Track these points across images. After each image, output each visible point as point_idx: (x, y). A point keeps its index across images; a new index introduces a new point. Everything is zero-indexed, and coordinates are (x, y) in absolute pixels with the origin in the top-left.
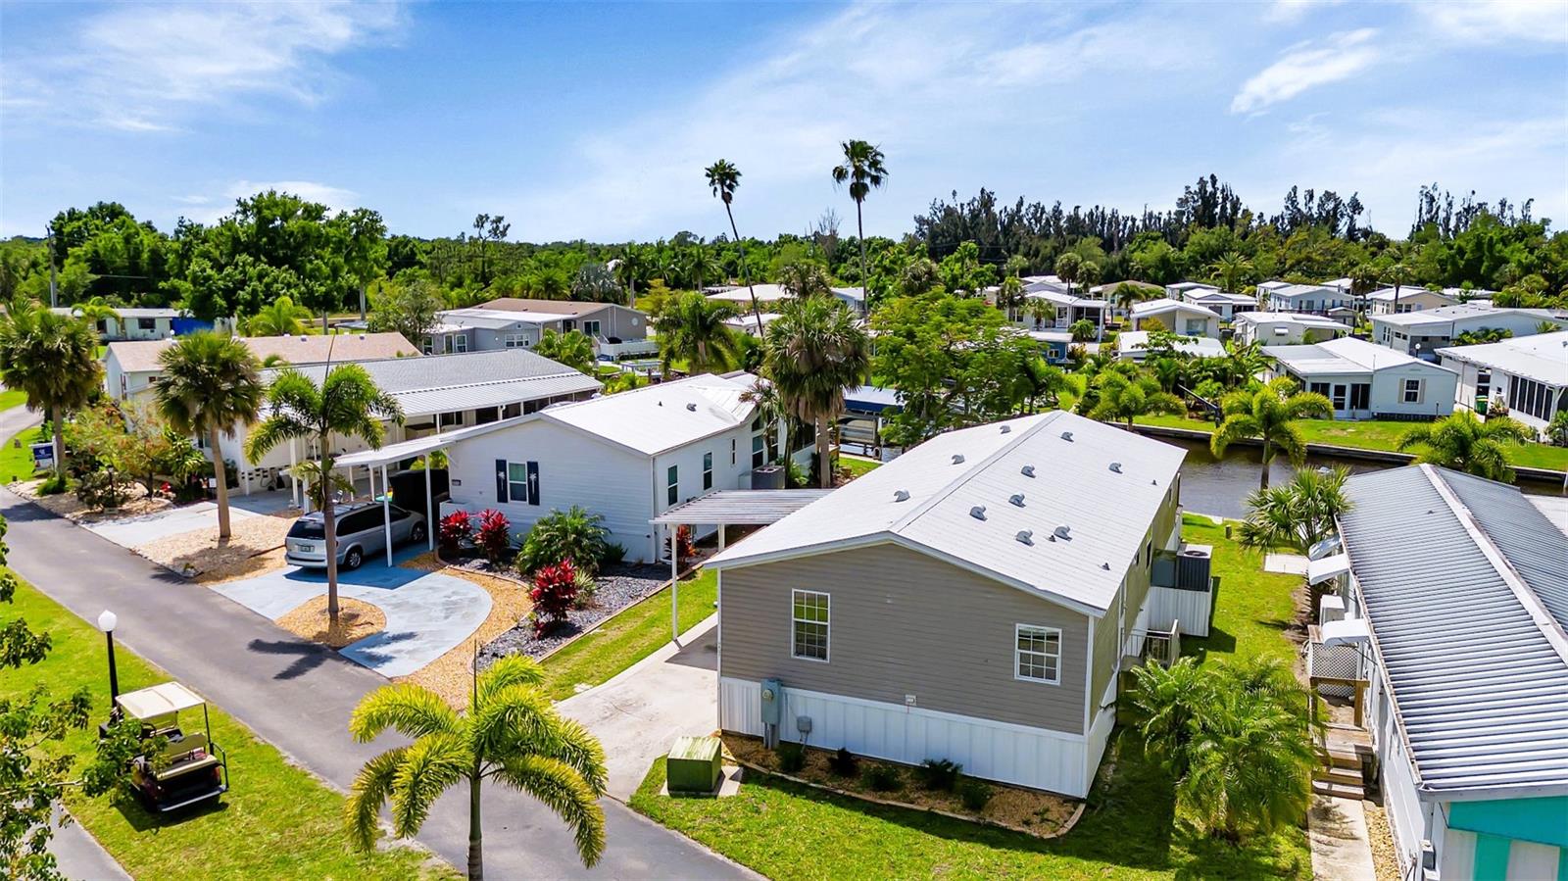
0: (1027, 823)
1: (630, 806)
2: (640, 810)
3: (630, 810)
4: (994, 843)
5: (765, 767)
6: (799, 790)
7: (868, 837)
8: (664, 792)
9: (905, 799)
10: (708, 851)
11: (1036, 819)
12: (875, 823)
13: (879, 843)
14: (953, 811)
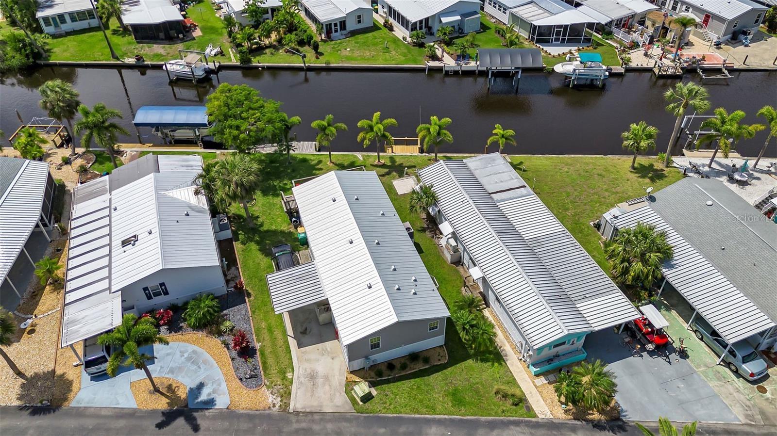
0: (439, 360)
1: (358, 413)
2: (362, 413)
3: (360, 414)
4: (438, 371)
5: (373, 378)
6: (388, 382)
7: (415, 387)
8: (361, 403)
9: (411, 369)
10: (390, 415)
11: (440, 357)
12: (413, 381)
13: (418, 387)
14: (423, 366)
